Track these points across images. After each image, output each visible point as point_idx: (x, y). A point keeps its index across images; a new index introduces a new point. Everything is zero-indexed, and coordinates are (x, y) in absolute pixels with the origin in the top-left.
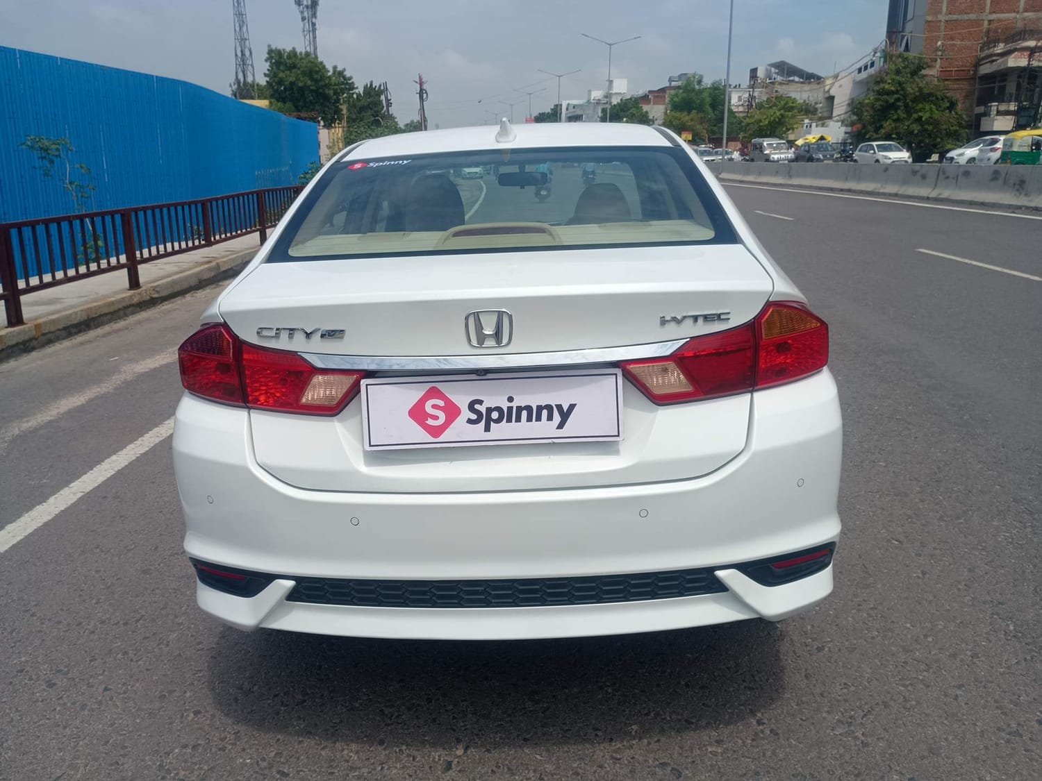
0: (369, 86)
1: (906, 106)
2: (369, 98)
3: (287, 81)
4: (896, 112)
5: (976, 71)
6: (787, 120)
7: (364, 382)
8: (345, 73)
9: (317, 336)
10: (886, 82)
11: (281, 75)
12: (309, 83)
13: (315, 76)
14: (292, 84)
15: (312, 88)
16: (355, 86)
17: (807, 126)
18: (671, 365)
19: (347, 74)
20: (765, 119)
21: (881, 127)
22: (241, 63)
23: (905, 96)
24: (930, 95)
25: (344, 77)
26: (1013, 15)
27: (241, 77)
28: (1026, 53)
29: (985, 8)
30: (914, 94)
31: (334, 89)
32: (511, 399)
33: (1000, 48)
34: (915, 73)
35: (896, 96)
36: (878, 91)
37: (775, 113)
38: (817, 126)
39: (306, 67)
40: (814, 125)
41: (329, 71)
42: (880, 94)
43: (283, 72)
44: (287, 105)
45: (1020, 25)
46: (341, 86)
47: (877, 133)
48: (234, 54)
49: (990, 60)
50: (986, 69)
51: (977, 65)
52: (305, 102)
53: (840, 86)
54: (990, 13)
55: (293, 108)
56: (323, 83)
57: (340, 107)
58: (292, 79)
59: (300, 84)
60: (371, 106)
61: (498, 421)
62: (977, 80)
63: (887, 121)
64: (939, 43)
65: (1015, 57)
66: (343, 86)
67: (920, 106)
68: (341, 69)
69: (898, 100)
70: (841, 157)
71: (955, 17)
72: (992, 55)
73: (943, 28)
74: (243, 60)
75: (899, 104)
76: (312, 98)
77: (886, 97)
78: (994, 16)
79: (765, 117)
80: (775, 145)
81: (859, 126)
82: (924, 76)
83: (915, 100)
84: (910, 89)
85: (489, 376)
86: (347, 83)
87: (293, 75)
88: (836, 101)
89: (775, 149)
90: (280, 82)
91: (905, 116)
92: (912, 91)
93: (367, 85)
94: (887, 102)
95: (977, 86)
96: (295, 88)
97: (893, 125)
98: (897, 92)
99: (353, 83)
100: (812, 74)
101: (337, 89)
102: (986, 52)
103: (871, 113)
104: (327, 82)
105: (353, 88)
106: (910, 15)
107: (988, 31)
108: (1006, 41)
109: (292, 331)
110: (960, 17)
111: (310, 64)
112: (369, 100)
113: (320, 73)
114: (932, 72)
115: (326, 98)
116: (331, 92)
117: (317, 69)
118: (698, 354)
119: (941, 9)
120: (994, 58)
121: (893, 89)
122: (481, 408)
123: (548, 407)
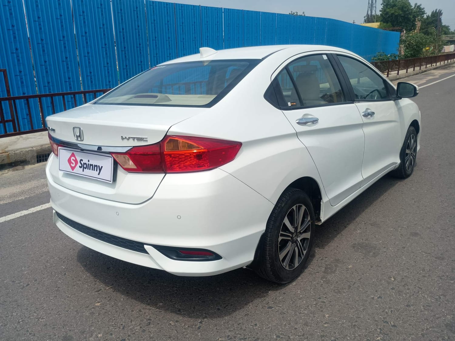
0: (435, 11)
2: (434, 18)
3: (390, 13)
7: (59, 148)
8: (421, 6)
11: (388, 10)
12: (401, 13)
13: (405, 9)
14: (392, 14)
15: (402, 15)
16: (425, 12)
18: (127, 157)
19: (422, 7)
22: (371, 6)
25: (420, 9)
27: (369, 13)
31: (413, 15)
32: (89, 161)
39: (401, 5)
41: (412, 7)
43: (389, 8)
44: (388, 24)
46: (417, 13)
48: (368, 2)
52: (397, 22)
55: (391, 26)
56: (408, 12)
57: (416, 23)
58: (393, 12)
59: (396, 14)
60: (434, 22)
66: (418, 13)
68: (419, 5)
74: (372, 5)
76: (401, 20)
85: (85, 151)
86: (421, 11)
87: (393, 10)
90: (387, 13)
93: (434, 11)
96: (394, 16)
99: (424, 11)
101: (415, 15)
104: (410, 11)
105: (424, 14)
111: (403, 4)
112: (433, 19)
113: (407, 8)
115: (409, 19)
116: (411, 16)
117: (406, 6)
118: (136, 153)
122: (82, 162)
123: (97, 166)
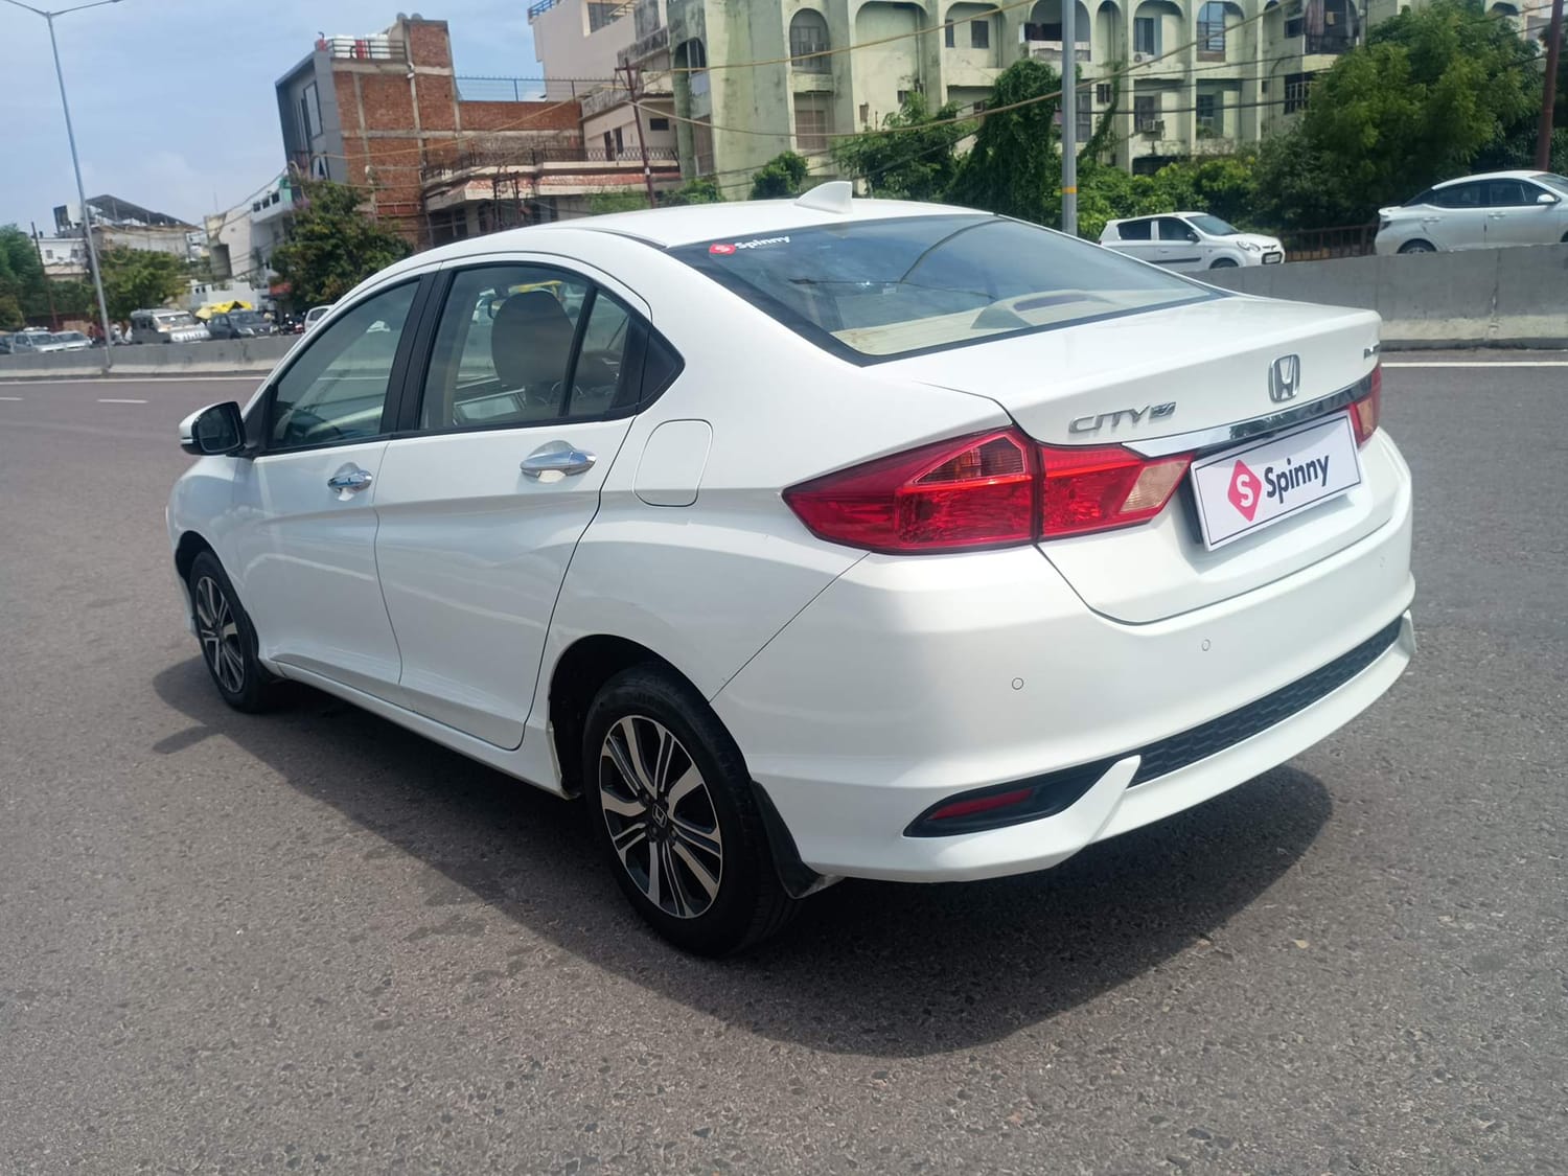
1: (350, 254)
4: (338, 263)
5: (423, 206)
6: (162, 281)
7: (1194, 465)
9: (1146, 417)
10: (313, 222)
17: (197, 290)
20: (126, 282)
21: (323, 285)
23: (345, 241)
24: (378, 238)
26: (450, 133)
28: (490, 183)
29: (413, 123)
30: (357, 237)
32: (1289, 462)
33: (448, 176)
34: (348, 209)
35: (333, 241)
36: (304, 235)
37: (139, 272)
38: (213, 289)
40: (209, 287)
42: (308, 239)
45: (462, 146)
47: (320, 295)
49: (439, 191)
50: (436, 204)
51: (423, 196)
53: (233, 230)
54: (422, 129)
61: (1286, 489)
62: (428, 219)
63: (328, 276)
64: (367, 169)
65: (471, 188)
67: (369, 254)
69: (336, 246)
70: (280, 330)
71: (379, 133)
72: (440, 185)
73: (366, 148)
75: (339, 251)
77: (318, 243)
78: (427, 134)
79: (124, 278)
80: (173, 319)
81: (287, 285)
82: (360, 214)
83: (360, 246)
84: (351, 231)
88: (233, 252)
89: (175, 324)
91: (351, 268)
92: (353, 234)
94: (322, 249)
95: (429, 226)
97: (339, 282)
98: (332, 235)
100: (159, 214)
102: (430, 182)
103: (304, 265)
106: (315, 129)
107: (425, 154)
108: (453, 166)
109: (1116, 417)
110: (385, 134)
114: (370, 207)
119: (359, 122)
120: (444, 189)
121: (326, 231)
122: (1272, 476)
123: (1312, 464)
